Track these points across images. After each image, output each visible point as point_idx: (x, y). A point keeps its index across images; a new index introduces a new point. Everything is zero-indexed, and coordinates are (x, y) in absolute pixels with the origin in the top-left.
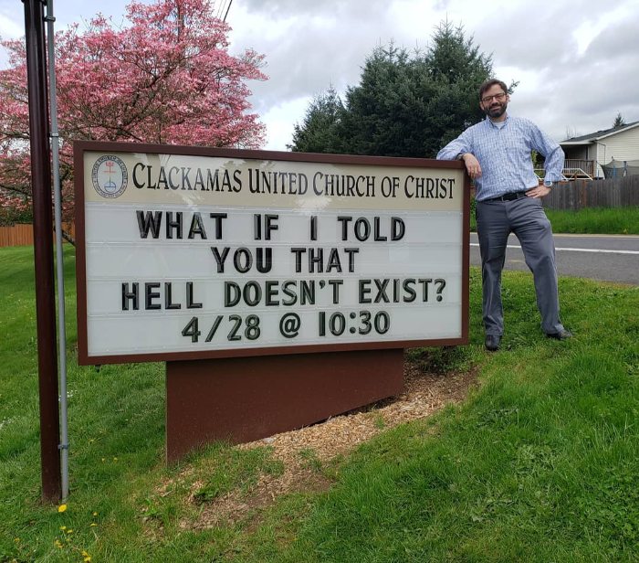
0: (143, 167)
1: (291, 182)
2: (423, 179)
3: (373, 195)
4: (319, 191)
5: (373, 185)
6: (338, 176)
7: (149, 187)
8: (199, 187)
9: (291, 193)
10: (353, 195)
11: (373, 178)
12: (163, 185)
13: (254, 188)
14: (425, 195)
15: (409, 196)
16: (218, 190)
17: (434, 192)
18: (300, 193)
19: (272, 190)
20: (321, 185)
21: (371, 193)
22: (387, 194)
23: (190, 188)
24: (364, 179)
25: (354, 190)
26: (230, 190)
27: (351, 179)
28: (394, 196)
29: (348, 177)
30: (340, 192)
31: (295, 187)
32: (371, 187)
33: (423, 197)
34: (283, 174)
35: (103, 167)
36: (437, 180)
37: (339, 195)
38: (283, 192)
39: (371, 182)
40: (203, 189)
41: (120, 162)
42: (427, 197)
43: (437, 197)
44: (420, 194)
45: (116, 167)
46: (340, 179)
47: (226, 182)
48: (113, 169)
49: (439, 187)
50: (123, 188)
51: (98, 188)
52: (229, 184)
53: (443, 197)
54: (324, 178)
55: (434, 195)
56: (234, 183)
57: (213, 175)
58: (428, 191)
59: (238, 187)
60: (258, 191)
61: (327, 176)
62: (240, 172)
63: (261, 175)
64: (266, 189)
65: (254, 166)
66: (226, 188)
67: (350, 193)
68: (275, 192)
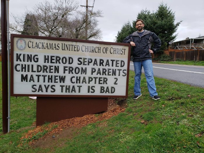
0: (31, 42)
1: (74, 47)
2: (116, 49)
3: (100, 53)
4: (83, 50)
5: (100, 49)
6: (89, 47)
7: (33, 48)
8: (47, 48)
9: (74, 51)
10: (94, 52)
11: (100, 47)
12: (36, 47)
13: (63, 49)
14: (116, 53)
15: (111, 53)
16: (52, 49)
17: (119, 53)
18: (77, 51)
19: (69, 49)
20: (84, 49)
21: (99, 52)
22: (104, 52)
23: (44, 48)
24: (97, 48)
25: (94, 51)
26: (56, 49)
27: (93, 48)
28: (106, 53)
29: (92, 47)
30: (90, 51)
31: (76, 49)
32: (99, 50)
33: (115, 54)
34: (72, 45)
35: (19, 42)
36: (120, 49)
37: (89, 52)
38: (72, 50)
39: (99, 49)
40: (48, 49)
41: (24, 40)
42: (117, 54)
43: (120, 54)
44: (115, 53)
45: (23, 42)
46: (90, 47)
47: (55, 47)
48: (22, 42)
49: (121, 51)
50: (25, 48)
51: (18, 48)
52: (56, 48)
53: (122, 54)
54: (85, 47)
55: (119, 54)
56: (57, 47)
57: (51, 44)
58: (117, 52)
59: (58, 48)
60: (64, 50)
61: (86, 46)
62: (59, 44)
63: (65, 45)
64: (67, 49)
65: (63, 42)
66: (55, 49)
67: (93, 52)
68: (70, 50)
